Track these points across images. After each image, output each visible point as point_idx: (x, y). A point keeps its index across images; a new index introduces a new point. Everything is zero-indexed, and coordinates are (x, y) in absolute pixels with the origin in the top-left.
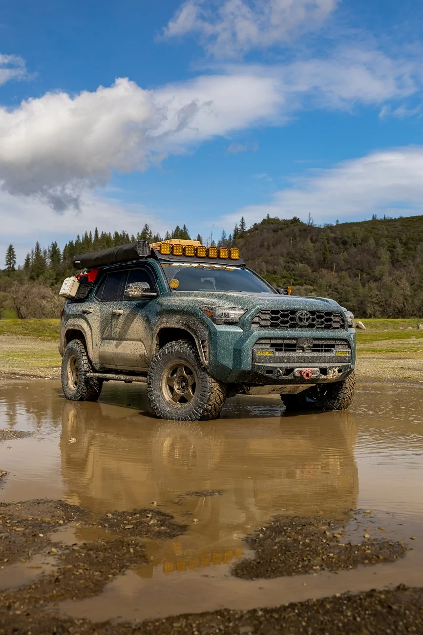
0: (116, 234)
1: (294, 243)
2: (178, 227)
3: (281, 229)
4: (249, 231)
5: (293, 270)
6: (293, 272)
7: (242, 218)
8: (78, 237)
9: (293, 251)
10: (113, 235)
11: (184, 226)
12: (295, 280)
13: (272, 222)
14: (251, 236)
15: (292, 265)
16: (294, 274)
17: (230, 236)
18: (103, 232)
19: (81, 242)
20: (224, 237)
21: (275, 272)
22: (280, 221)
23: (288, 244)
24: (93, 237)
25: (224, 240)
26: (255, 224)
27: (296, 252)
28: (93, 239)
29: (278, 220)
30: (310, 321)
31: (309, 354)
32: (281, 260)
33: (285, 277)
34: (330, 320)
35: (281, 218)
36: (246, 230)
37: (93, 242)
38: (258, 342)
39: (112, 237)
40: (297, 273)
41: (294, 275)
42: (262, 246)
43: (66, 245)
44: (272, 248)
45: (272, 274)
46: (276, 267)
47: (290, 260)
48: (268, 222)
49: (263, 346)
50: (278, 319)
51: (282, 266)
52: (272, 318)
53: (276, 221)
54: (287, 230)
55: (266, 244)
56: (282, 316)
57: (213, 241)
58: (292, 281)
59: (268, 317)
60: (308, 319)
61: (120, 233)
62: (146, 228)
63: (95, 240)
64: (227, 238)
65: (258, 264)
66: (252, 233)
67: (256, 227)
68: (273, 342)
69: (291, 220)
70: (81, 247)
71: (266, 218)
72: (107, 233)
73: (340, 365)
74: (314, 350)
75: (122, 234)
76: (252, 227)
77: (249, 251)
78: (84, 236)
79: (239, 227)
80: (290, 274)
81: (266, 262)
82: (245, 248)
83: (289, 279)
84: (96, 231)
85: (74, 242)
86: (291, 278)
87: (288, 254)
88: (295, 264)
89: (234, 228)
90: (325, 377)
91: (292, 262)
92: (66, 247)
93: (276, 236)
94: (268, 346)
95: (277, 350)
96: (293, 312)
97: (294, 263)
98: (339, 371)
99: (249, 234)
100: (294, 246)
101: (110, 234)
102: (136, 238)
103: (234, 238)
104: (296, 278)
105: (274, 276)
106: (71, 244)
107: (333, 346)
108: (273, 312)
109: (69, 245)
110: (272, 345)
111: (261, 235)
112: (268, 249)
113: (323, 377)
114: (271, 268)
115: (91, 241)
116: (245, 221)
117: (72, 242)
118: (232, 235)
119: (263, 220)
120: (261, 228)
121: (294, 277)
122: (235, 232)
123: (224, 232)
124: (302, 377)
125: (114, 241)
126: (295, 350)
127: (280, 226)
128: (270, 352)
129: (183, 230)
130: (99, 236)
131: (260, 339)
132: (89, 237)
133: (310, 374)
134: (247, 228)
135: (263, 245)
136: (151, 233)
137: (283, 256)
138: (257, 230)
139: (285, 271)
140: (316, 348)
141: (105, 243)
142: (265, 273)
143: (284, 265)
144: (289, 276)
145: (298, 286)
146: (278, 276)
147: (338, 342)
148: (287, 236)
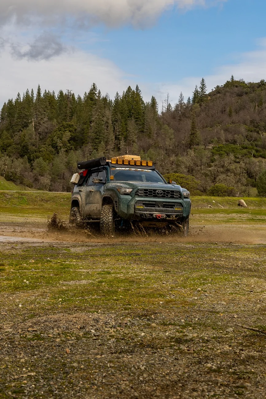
0: (61, 93)
1: (260, 109)
2: (129, 88)
3: (246, 93)
4: (210, 95)
5: (256, 140)
6: (256, 142)
7: (203, 80)
8: (19, 95)
9: (257, 118)
10: (57, 95)
11: (137, 87)
12: (257, 151)
13: (237, 85)
14: (212, 101)
15: (255, 135)
16: (256, 144)
17: (189, 99)
18: (46, 91)
19: (22, 101)
20: (182, 100)
21: (235, 142)
22: (246, 85)
23: (252, 110)
24: (35, 95)
25: (181, 104)
26: (218, 87)
27: (261, 120)
28: (35, 98)
29: (244, 82)
30: (162, 195)
31: (161, 208)
32: (243, 129)
33: (246, 148)
34: (174, 194)
35: (247, 81)
36: (207, 93)
37: (34, 101)
38: (137, 202)
39: (57, 97)
40: (259, 143)
41: (256, 146)
42: (223, 112)
43: (5, 103)
44: (233, 114)
45: (231, 143)
46: (236, 136)
47: (253, 129)
48: (232, 85)
49: (140, 204)
50: (147, 193)
51: (243, 136)
52: (144, 193)
53: (240, 84)
54: (253, 95)
55: (228, 110)
56: (149, 192)
57: (170, 105)
58: (254, 152)
59: (142, 192)
60: (161, 194)
61: (65, 92)
62: (94, 87)
63: (36, 99)
64: (185, 101)
65: (217, 132)
66: (214, 97)
67: (218, 90)
68: (144, 202)
69: (258, 84)
70: (20, 107)
71: (229, 80)
72: (51, 92)
73: (176, 214)
74: (163, 207)
75: (67, 93)
76: (214, 89)
77: (208, 116)
78: (25, 94)
79: (199, 90)
80: (252, 145)
81: (226, 130)
82: (204, 113)
83: (250, 150)
84: (39, 90)
85: (14, 101)
86: (253, 149)
87: (252, 122)
88: (259, 134)
89: (194, 90)
90: (169, 219)
91: (255, 130)
92: (4, 106)
93: (239, 101)
94: (142, 204)
95: (146, 206)
96: (155, 190)
97: (258, 132)
98: (176, 217)
99: (209, 98)
100: (259, 113)
101: (54, 93)
102: (82, 97)
103: (194, 101)
104: (259, 149)
105: (233, 146)
106: (10, 102)
107: (174, 206)
108: (145, 190)
109: (8, 103)
110: (144, 204)
111: (223, 100)
112: (230, 115)
113: (168, 218)
114: (230, 137)
115: (32, 100)
116: (206, 83)
117: (12, 100)
118: (191, 98)
119: (226, 82)
120: (223, 92)
121: (255, 148)
122: (195, 94)
123: (181, 95)
124: (157, 217)
125: (58, 100)
126: (155, 207)
127: (245, 90)
128: (143, 207)
129: (135, 91)
130: (42, 95)
131: (138, 201)
132: (30, 95)
133: (160, 217)
134: (208, 91)
135: (225, 111)
136: (99, 93)
137: (246, 124)
138: (219, 93)
139: (246, 141)
140: (164, 206)
141: (48, 103)
142: (224, 143)
143: (245, 133)
144: (251, 146)
145: (260, 159)
146: (238, 146)
147: (176, 204)
148: (252, 101)
